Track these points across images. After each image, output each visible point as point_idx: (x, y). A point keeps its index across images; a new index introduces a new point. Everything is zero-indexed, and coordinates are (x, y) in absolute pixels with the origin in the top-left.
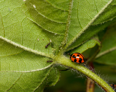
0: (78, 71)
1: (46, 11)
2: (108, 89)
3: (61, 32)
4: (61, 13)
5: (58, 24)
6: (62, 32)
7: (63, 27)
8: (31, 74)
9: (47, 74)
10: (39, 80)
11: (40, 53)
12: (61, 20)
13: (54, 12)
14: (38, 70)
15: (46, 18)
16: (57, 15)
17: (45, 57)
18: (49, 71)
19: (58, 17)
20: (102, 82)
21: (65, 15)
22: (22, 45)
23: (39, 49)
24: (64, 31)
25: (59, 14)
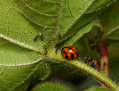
0: (72, 66)
1: (34, 4)
2: (107, 82)
3: (51, 26)
4: (52, 6)
5: (47, 18)
6: (53, 25)
7: (53, 20)
8: (16, 68)
9: (35, 69)
10: (25, 75)
11: (27, 46)
12: (52, 14)
13: (43, 5)
14: (25, 64)
15: (35, 10)
16: (47, 8)
17: (33, 51)
18: (38, 66)
19: (48, 10)
20: (99, 76)
21: (56, 8)
22: (7, 36)
23: (27, 42)
24: (55, 25)
25: (49, 7)
